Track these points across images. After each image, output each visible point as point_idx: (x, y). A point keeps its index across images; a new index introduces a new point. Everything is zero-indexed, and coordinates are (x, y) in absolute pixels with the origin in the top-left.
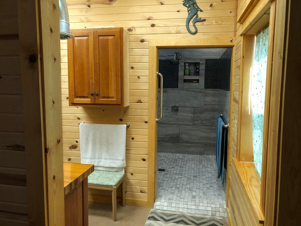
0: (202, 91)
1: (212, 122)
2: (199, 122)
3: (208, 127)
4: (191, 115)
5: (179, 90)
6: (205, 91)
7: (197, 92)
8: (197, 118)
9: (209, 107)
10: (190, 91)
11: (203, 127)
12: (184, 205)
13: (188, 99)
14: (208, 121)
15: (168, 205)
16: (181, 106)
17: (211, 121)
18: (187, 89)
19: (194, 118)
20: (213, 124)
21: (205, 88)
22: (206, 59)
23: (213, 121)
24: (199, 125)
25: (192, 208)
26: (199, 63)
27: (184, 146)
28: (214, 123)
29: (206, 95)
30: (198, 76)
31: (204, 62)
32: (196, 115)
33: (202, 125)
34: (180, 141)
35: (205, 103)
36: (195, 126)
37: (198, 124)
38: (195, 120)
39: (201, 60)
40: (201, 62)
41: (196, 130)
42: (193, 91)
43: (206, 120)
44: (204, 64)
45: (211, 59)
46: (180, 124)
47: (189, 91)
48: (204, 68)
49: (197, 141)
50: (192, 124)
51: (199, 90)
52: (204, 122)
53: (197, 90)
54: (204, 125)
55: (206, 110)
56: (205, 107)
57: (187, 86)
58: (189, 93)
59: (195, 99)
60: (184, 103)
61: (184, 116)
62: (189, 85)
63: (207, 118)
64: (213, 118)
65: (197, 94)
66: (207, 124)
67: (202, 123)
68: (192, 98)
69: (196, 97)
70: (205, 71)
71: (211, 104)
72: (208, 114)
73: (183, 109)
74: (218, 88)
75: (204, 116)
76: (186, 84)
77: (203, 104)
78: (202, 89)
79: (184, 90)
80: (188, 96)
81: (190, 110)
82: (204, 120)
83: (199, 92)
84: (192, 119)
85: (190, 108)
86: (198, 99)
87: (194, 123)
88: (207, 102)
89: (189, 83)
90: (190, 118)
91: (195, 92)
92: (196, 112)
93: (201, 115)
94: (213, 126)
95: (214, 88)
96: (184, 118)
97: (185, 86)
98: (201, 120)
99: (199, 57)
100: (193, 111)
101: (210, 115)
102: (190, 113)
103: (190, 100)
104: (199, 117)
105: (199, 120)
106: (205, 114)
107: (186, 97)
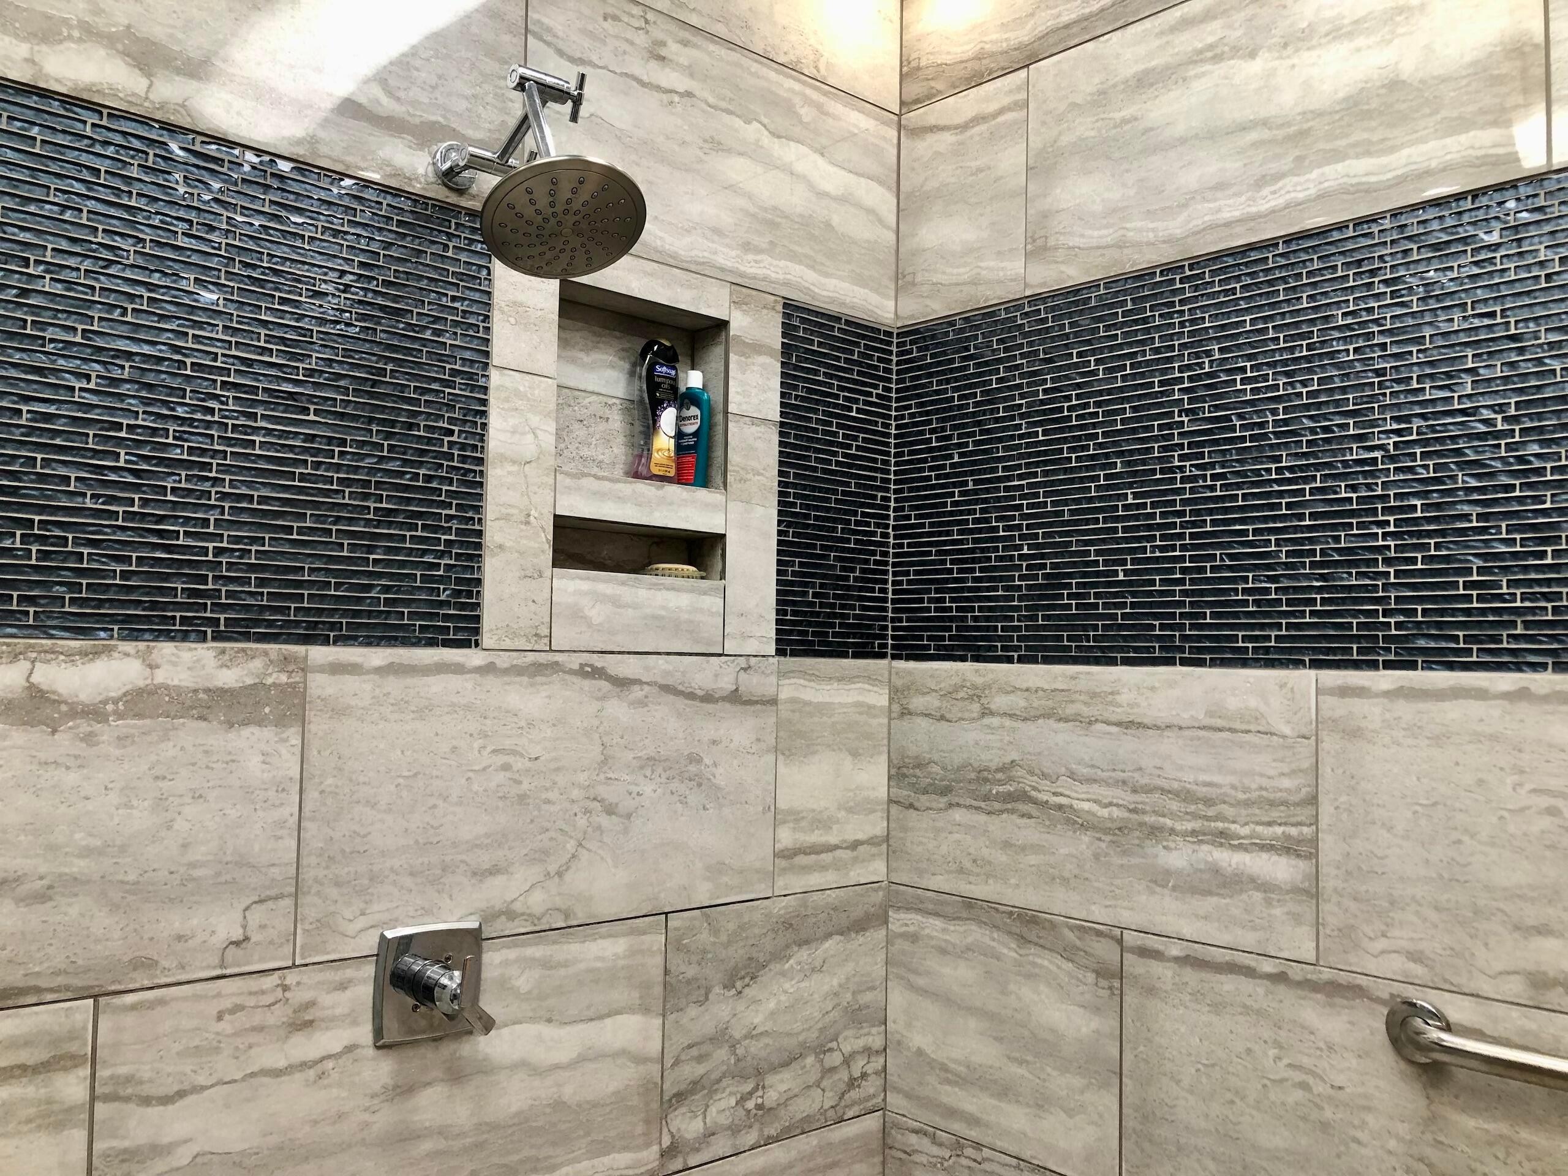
0: (750, 683)
1: (847, 1061)
3: (814, 1140)
4: (637, 1031)
5: (489, 669)
6: (787, 691)
7: (708, 698)
8: (700, 1059)
10: (637, 692)
11: (762, 1159)
13: (610, 811)
16: (510, 914)
17: (837, 1059)
18: (598, 661)
19: (677, 1062)
20: (851, 1084)
21: (780, 652)
22: (787, 304)
24: (721, 1145)
28: (857, 1069)
29: (792, 738)
30: (716, 496)
32: (693, 1011)
35: (787, 837)
38: (681, 1097)
39: (741, 290)
42: (667, 689)
43: (789, 1061)
45: (830, 316)
47: (622, 683)
48: (772, 404)
51: (726, 678)
52: (777, 1088)
53: (704, 675)
54: (774, 1130)
55: (796, 932)
56: (783, 884)
57: (597, 613)
58: (618, 710)
59: (684, 802)
60: (560, 874)
61: (557, 1067)
62: (616, 602)
63: (797, 1027)
64: (856, 1016)
65: (708, 729)
66: (804, 1107)
67: (750, 1105)
68: (648, 788)
69: (693, 768)
70: (776, 439)
71: (836, 847)
72: (813, 970)
73: (547, 964)
74: (883, 656)
75: (772, 1005)
76: (585, 586)
77: (759, 853)
78: (748, 662)
79: (555, 667)
80: (605, 761)
81: (621, 963)
82: (774, 1069)
83: (728, 705)
84: (646, 1088)
85: (633, 932)
86: (718, 788)
87: (666, 1141)
88: (795, 817)
89: (623, 583)
90: (626, 1076)
91: (681, 703)
92: (688, 982)
93: (741, 1006)
94: (850, 1114)
95: (856, 656)
96: (559, 1105)
97: (577, 615)
98: (745, 1078)
99: (727, 257)
100: (666, 972)
101: (826, 988)
102: (630, 1010)
103: (629, 816)
104: (721, 1037)
105: (724, 1083)
106: (787, 986)
107: (582, 778)
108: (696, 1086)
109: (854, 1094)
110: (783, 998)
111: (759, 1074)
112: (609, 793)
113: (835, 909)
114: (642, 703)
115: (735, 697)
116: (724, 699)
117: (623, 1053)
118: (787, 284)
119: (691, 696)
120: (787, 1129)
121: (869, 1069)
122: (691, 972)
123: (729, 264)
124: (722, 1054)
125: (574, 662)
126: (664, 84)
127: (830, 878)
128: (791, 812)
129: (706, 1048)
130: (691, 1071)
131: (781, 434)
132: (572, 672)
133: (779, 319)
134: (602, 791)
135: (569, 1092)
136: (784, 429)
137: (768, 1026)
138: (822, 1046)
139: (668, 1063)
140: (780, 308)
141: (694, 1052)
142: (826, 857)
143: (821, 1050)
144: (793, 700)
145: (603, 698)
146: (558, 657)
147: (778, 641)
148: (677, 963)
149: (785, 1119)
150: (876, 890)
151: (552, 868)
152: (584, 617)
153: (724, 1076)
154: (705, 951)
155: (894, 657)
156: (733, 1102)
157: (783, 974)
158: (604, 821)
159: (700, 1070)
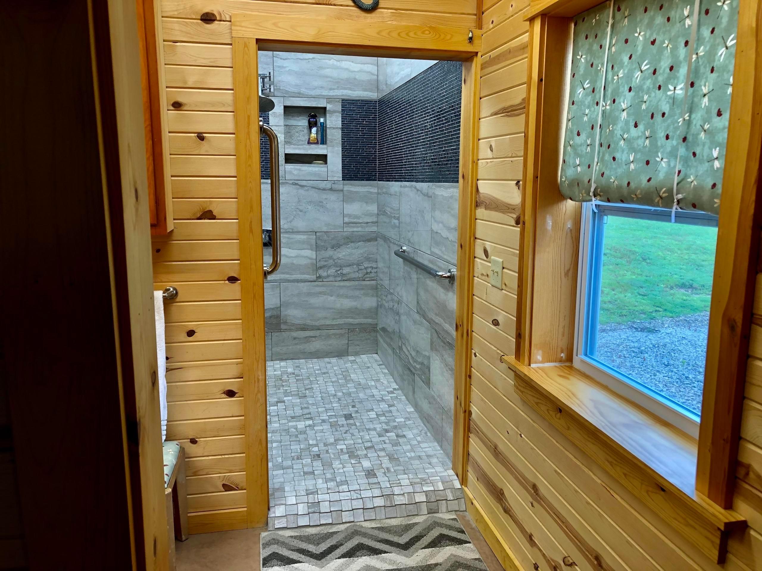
0: (335, 187)
1: (366, 268)
2: (332, 271)
3: (357, 283)
4: (310, 253)
6: (346, 188)
7: (324, 189)
8: (325, 261)
9: (355, 229)
10: (306, 188)
11: (342, 284)
12: (353, 501)
13: (301, 211)
14: (355, 266)
15: (310, 510)
17: (363, 267)
18: (296, 182)
19: (320, 261)
20: (367, 273)
21: (343, 180)
22: (343, 100)
23: (366, 266)
24: (331, 279)
25: (375, 506)
26: (326, 108)
27: (295, 338)
28: (369, 270)
29: (348, 198)
30: (325, 146)
31: (339, 108)
32: (323, 252)
33: (339, 279)
34: (283, 327)
35: (346, 220)
36: (320, 283)
37: (328, 276)
38: (321, 268)
39: (329, 99)
40: (329, 107)
41: (325, 294)
42: (312, 187)
43: (349, 266)
44: (338, 112)
45: (356, 101)
46: (280, 279)
47: (302, 186)
48: (339, 124)
49: (328, 322)
50: (314, 277)
51: (328, 185)
52: (346, 270)
53: (323, 185)
54: (345, 279)
55: (350, 239)
56: (345, 229)
57: (295, 172)
58: (302, 192)
59: (319, 210)
60: (290, 222)
61: (292, 257)
62: (300, 170)
63: (351, 259)
64: (368, 259)
65: (324, 196)
66: (353, 276)
67: (339, 272)
68: (310, 207)
69: (321, 204)
70: (340, 132)
71: (361, 223)
72: (355, 248)
73: (288, 238)
74: (376, 180)
75: (344, 253)
76: (292, 167)
77: (339, 222)
78: (334, 182)
79: (287, 183)
80: (299, 201)
81: (305, 240)
82: (345, 266)
83: (329, 191)
84: (312, 264)
85: (307, 235)
86: (327, 208)
87: (318, 275)
88: (349, 216)
89: (302, 166)
90: (309, 261)
91: (316, 190)
92: (322, 246)
93: (336, 253)
94: (367, 279)
95: (367, 180)
96: (293, 264)
97: (291, 172)
98: (337, 267)
99: (325, 93)
100: (316, 243)
101: (359, 252)
102: (308, 249)
103: (305, 212)
104: (331, 258)
105: (332, 267)
106: (348, 250)
107: (294, 204)
108: (324, 266)
109: (368, 276)
110: (347, 253)
111: (341, 267)
112: (300, 208)
113: (361, 236)
114: (308, 190)
115: (331, 189)
116: (328, 190)
117: (306, 257)
118: (342, 95)
119: (319, 189)
120: (349, 279)
121: (372, 271)
122: (322, 244)
123: (326, 94)
124: (331, 261)
125: (291, 182)
126: (307, 58)
127: (360, 229)
128: (348, 214)
129: (327, 259)
130: (323, 263)
131: (342, 130)
132: (290, 184)
133: (340, 104)
134: (300, 207)
135: (295, 262)
136: (343, 129)
137: (343, 258)
138: (358, 264)
139: (318, 261)
140: (341, 101)
141: (324, 260)
142: (359, 225)
143: (358, 265)
144: (348, 190)
145: (298, 189)
146: (287, 181)
147: (342, 177)
148: (319, 242)
149: (348, 277)
150: (374, 233)
151: (289, 221)
152: (293, 173)
153: (332, 265)
154: (326, 240)
155: (379, 180)
156: (334, 271)
157: (347, 248)
158: (300, 213)
159: (326, 263)
